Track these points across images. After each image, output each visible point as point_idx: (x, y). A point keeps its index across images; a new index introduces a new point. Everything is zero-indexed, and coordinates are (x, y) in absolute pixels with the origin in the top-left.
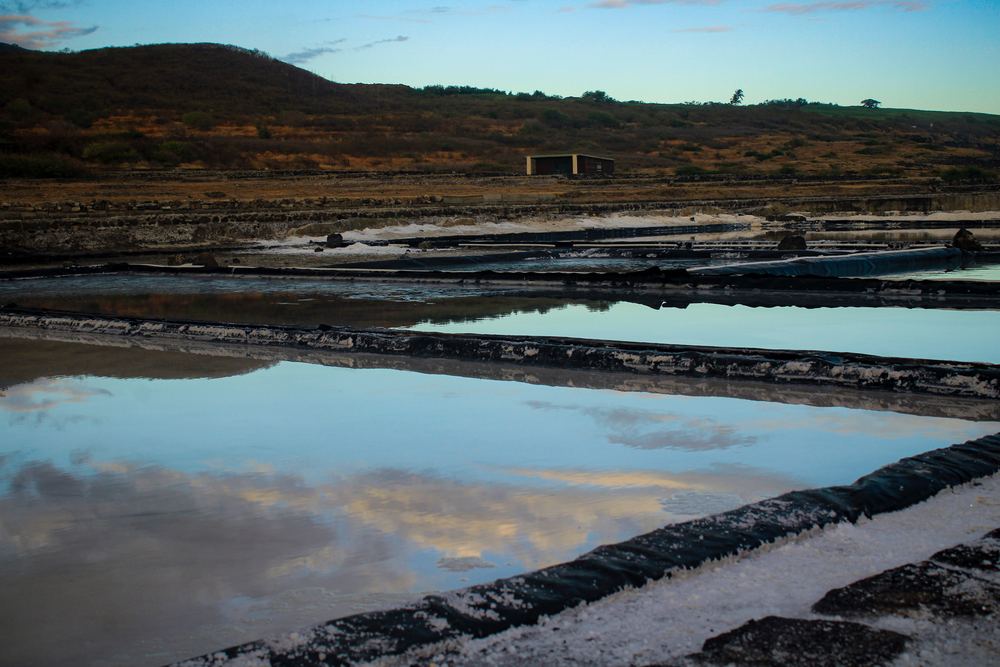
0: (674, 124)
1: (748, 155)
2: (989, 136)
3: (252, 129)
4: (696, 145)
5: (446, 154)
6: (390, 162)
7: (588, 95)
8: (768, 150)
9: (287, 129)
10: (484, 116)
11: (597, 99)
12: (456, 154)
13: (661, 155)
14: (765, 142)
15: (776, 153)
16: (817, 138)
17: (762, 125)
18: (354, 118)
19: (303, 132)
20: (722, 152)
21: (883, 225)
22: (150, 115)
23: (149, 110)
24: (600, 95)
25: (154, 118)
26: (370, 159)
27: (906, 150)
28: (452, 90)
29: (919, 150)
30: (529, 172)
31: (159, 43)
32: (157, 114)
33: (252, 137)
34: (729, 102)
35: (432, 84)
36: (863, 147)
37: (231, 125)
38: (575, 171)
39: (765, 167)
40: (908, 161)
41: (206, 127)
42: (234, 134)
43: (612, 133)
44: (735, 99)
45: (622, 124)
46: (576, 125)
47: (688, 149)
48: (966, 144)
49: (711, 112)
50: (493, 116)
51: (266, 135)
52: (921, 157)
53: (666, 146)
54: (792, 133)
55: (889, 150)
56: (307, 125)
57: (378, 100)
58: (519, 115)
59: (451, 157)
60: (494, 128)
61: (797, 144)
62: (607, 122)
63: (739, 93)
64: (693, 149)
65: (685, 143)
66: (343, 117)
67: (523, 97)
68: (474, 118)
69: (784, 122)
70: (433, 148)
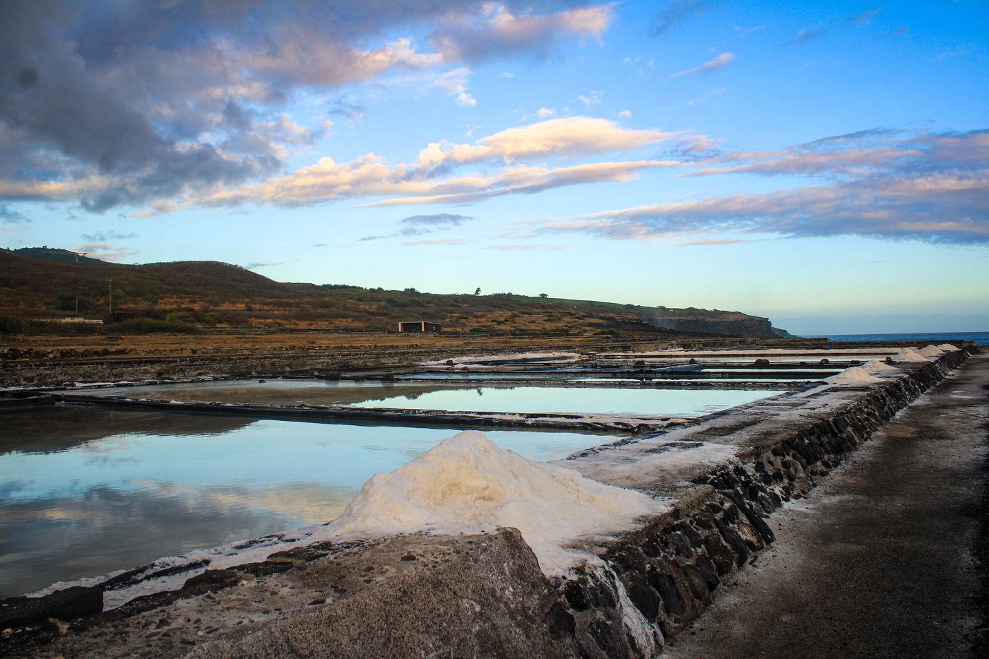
0: (452, 305)
1: (493, 321)
2: (602, 313)
3: (241, 306)
4: (466, 316)
5: (344, 320)
6: (317, 324)
7: (406, 290)
8: (502, 319)
9: (258, 306)
10: (355, 300)
11: (412, 292)
12: (349, 320)
13: (451, 321)
14: (498, 315)
15: (507, 321)
16: (524, 313)
17: (495, 307)
18: (292, 301)
19: (266, 307)
20: (480, 320)
21: (628, 357)
22: (185, 298)
23: (184, 296)
24: (413, 290)
25: (187, 300)
26: (308, 322)
27: (568, 319)
28: (336, 287)
29: (573, 320)
30: (400, 331)
31: (186, 260)
32: (189, 298)
33: (241, 310)
34: (473, 294)
35: (326, 284)
36: (547, 318)
37: (229, 304)
38: (423, 330)
39: (503, 327)
40: (569, 325)
41: (216, 305)
42: (232, 308)
43: (423, 310)
44: (477, 292)
45: (426, 305)
46: (404, 305)
47: (462, 318)
48: (592, 317)
49: (466, 298)
50: (360, 300)
51: (250, 309)
52: (575, 323)
53: (451, 316)
54: (510, 310)
55: (559, 320)
56: (268, 304)
57: (300, 291)
58: (373, 300)
59: (347, 321)
60: (362, 307)
61: (515, 316)
62: (419, 304)
63: (479, 290)
64: (465, 318)
65: (460, 315)
66: (286, 300)
67: (372, 290)
68: (350, 301)
69: (506, 305)
70: (337, 316)
